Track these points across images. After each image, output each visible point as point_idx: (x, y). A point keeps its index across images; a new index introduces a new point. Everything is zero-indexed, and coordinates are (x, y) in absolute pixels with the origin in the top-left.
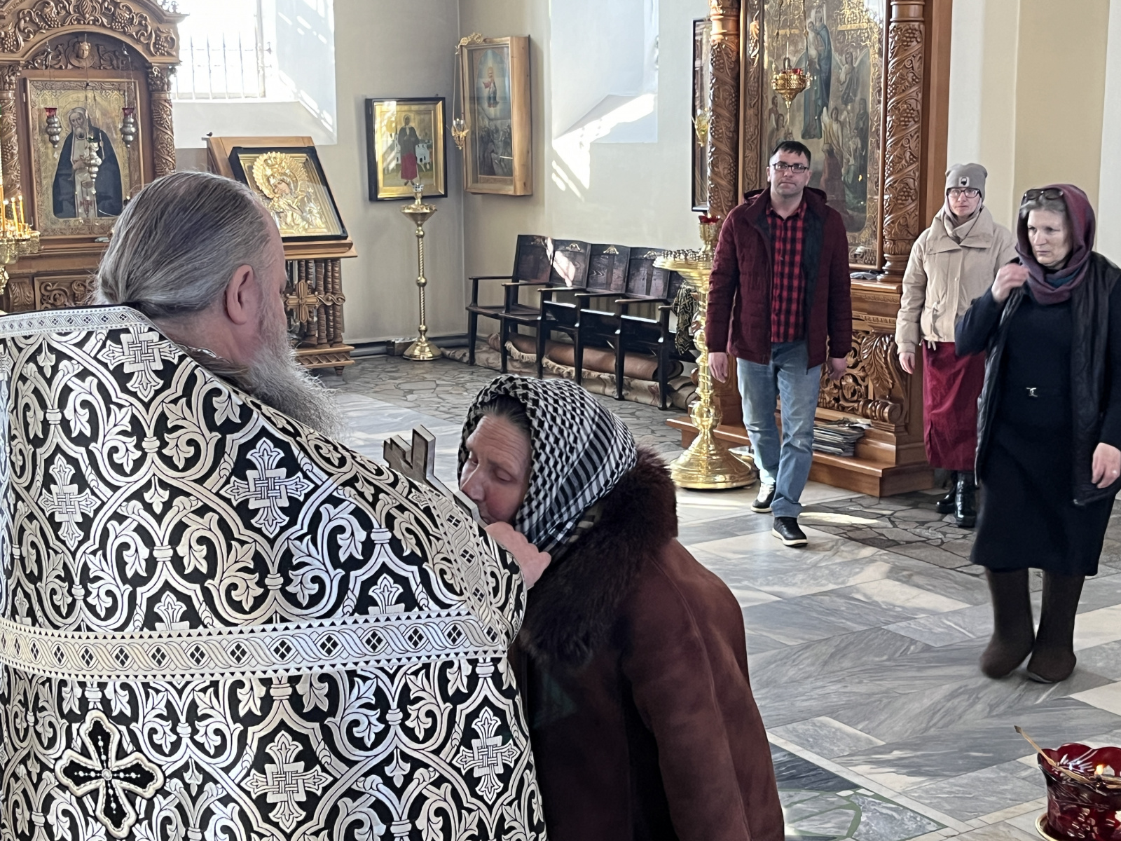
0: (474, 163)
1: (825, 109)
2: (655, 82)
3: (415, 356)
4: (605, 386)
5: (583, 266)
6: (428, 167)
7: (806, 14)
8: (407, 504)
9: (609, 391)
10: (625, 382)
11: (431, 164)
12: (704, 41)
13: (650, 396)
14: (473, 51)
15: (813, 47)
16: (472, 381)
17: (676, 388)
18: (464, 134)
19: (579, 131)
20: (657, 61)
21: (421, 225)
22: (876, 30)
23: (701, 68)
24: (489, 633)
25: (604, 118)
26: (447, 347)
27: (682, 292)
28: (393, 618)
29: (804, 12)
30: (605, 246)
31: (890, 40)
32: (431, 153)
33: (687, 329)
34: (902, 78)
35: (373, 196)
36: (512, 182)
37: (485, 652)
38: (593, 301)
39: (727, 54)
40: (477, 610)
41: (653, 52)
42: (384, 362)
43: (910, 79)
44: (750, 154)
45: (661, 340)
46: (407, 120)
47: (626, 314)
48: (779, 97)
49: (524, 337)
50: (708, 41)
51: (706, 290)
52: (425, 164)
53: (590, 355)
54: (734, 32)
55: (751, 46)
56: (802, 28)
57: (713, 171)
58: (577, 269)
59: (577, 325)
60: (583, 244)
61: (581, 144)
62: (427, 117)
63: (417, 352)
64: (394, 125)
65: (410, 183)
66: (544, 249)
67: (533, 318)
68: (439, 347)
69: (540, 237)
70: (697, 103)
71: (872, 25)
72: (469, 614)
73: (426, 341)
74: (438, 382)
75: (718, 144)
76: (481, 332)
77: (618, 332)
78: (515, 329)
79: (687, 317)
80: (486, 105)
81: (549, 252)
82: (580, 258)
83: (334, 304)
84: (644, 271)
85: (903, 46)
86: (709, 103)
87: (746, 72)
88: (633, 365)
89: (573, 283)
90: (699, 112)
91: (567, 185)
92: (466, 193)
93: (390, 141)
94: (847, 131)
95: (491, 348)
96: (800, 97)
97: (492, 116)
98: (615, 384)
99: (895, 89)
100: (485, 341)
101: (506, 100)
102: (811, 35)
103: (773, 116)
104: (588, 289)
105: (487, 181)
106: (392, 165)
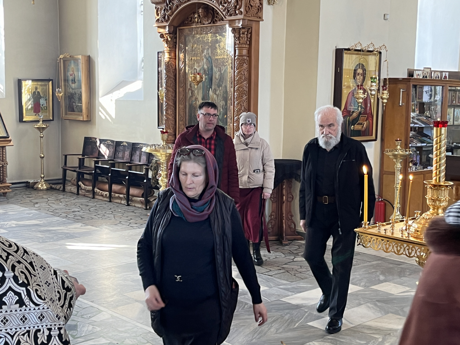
0: (66, 107)
1: (211, 89)
2: (142, 76)
3: (39, 188)
4: (121, 200)
5: (112, 150)
6: (45, 108)
7: (203, 52)
8: (22, 260)
9: (123, 202)
10: (130, 198)
11: (47, 107)
12: (162, 60)
13: (140, 204)
14: (65, 61)
15: (205, 64)
16: (64, 198)
17: (151, 201)
18: (61, 94)
19: (111, 95)
20: (143, 67)
21: (42, 132)
22: (230, 59)
23: (161, 71)
24: (57, 317)
25: (121, 90)
26: (53, 184)
27: (154, 161)
28: (14, 311)
29: (202, 51)
30: (122, 142)
31: (236, 63)
32: (47, 102)
33: (156, 176)
34: (240, 78)
35: (21, 119)
36: (82, 115)
37: (55, 325)
38: (116, 165)
39: (171, 66)
40: (51, 307)
41: (141, 64)
42: (25, 190)
43: (243, 79)
44: (181, 106)
45: (145, 181)
46: (36, 88)
47: (131, 170)
48: (192, 84)
49: (87, 180)
50: (164, 61)
51: (163, 161)
52: (44, 107)
53: (115, 187)
54: (174, 57)
55: (181, 63)
56: (201, 57)
57: (166, 112)
58: (110, 151)
59: (110, 175)
60: (112, 141)
61: (111, 100)
62: (45, 87)
63: (40, 186)
64: (30, 90)
65: (37, 115)
66: (96, 142)
67: (91, 172)
68: (50, 184)
69: (94, 138)
70: (160, 85)
71: (229, 57)
72: (48, 308)
73: (44, 182)
74: (49, 199)
75: (168, 102)
76: (68, 177)
77: (127, 177)
78: (83, 176)
79: (156, 171)
80: (71, 83)
81: (98, 144)
82: (111, 147)
83: (3, 166)
84: (138, 153)
85: (240, 66)
86: (164, 85)
87: (179, 74)
88: (133, 191)
89: (108, 157)
90: (160, 89)
91: (105, 117)
92: (62, 119)
93: (29, 97)
94: (220, 98)
95: (72, 184)
96: (201, 84)
97: (73, 88)
98: (126, 199)
99: (238, 82)
100: (70, 181)
101: (79, 81)
102: (205, 60)
103: (190, 91)
104: (114, 160)
105: (71, 114)
106: (30, 107)
